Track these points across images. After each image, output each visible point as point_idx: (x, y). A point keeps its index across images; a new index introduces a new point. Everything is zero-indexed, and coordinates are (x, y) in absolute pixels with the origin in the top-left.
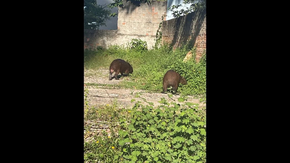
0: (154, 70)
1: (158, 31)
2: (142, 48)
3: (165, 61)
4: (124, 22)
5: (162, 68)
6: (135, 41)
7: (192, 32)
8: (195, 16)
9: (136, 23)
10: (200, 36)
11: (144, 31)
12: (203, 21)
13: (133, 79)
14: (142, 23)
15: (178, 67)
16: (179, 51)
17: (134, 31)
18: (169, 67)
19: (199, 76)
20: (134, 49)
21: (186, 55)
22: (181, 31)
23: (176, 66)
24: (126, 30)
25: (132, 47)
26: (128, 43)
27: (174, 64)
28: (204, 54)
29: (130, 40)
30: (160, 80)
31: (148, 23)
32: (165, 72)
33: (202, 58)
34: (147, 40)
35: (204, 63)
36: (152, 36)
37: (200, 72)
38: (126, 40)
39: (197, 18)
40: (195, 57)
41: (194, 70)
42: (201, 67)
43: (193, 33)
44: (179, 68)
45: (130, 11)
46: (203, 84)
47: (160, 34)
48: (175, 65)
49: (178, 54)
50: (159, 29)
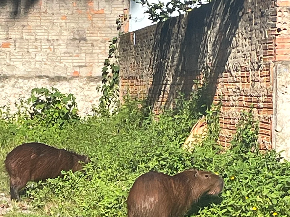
0: (99, 178)
1: (106, 64)
2: (61, 115)
3: (129, 149)
4: (7, 39)
5: (124, 169)
6: (40, 95)
7: (205, 64)
8: (213, 16)
9: (41, 42)
10: (228, 73)
11: (67, 64)
12: (235, 31)
13: (39, 207)
14: (60, 42)
15: (168, 165)
16: (170, 119)
17: (37, 66)
18: (142, 166)
19: (230, 189)
20: (38, 118)
21: (190, 129)
22: (173, 61)
23: (164, 163)
24: (12, 63)
25: (32, 112)
26: (22, 101)
27: (155, 157)
28: (242, 126)
29: (27, 91)
30: (117, 204)
31: (77, 41)
32: (130, 182)
33: (238, 137)
34: (75, 89)
35: (242, 151)
36: (91, 79)
37: (233, 178)
38: (15, 94)
39: (218, 21)
40: (218, 136)
41: (216, 172)
42: (234, 164)
43: (210, 66)
44: (171, 167)
45: (23, 7)
46: (242, 212)
47: (113, 72)
48: (159, 161)
49: (167, 129)
50: (110, 57)
